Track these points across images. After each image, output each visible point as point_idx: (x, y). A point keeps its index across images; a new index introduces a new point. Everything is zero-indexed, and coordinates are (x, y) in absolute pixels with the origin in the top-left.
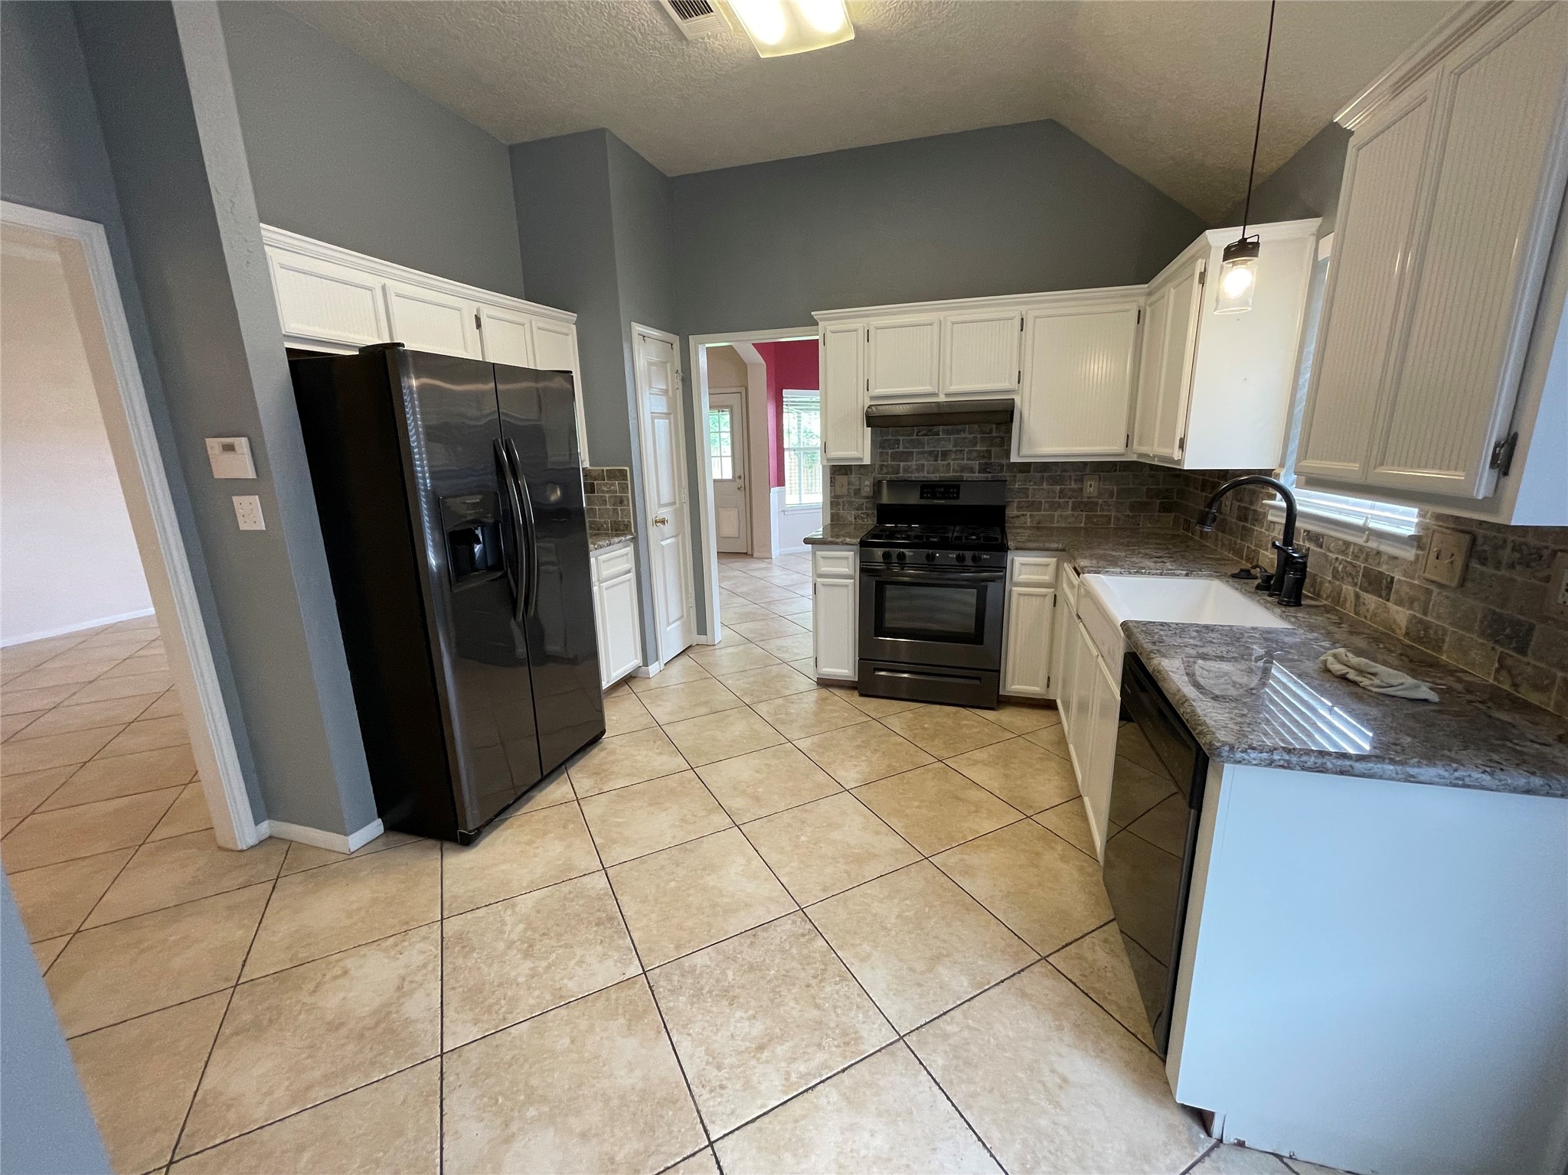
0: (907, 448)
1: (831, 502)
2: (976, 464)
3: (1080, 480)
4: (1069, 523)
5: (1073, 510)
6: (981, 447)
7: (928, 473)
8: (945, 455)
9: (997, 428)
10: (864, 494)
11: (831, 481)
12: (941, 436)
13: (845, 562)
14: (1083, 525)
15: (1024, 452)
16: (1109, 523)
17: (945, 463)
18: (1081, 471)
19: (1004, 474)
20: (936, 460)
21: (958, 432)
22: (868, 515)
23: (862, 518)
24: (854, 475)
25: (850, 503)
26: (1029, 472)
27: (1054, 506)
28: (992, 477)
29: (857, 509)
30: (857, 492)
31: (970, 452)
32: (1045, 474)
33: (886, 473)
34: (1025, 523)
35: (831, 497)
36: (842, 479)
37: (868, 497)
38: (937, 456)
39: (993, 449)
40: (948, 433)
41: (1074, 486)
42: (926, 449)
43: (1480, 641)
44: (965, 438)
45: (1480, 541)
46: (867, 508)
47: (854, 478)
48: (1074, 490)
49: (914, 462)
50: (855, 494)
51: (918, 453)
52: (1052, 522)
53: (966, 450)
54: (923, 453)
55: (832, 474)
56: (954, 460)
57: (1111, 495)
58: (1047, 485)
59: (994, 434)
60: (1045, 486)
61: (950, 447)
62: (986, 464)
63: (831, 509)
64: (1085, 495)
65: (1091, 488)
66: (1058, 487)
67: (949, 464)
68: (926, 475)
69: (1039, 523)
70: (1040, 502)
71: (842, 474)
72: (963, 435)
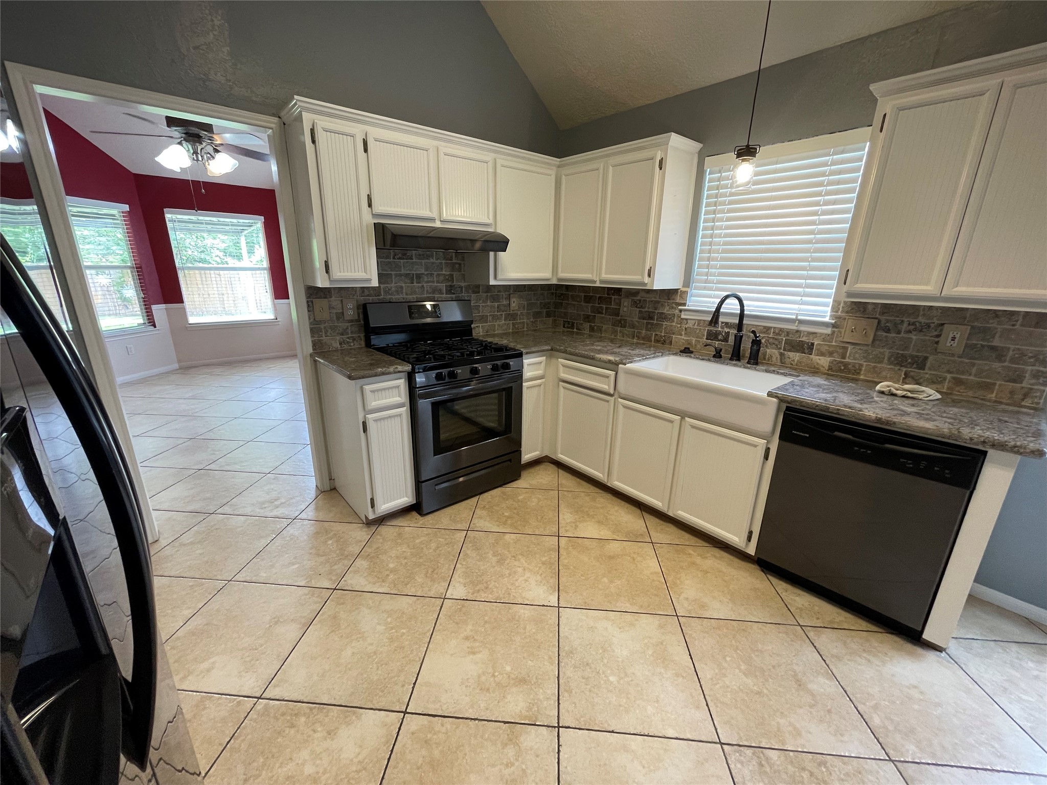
0: (386, 271)
1: (311, 330)
2: (443, 286)
3: (509, 298)
4: (504, 330)
5: (505, 320)
6: (446, 271)
7: (407, 294)
8: (419, 277)
9: (456, 256)
10: (347, 318)
11: (308, 306)
12: (414, 260)
13: (395, 391)
14: (511, 331)
15: (500, 276)
16: (524, 328)
17: (420, 285)
18: (508, 291)
19: (463, 294)
20: (412, 283)
21: (428, 257)
22: (354, 340)
23: (348, 342)
24: (333, 298)
25: (333, 328)
26: (479, 292)
27: (495, 318)
28: (456, 297)
29: (342, 334)
30: (340, 316)
31: (438, 275)
32: (489, 294)
33: (368, 295)
34: (479, 333)
35: (311, 324)
36: (320, 303)
37: (352, 321)
38: (412, 279)
39: (455, 274)
40: (420, 257)
41: (505, 302)
42: (403, 272)
43: (889, 367)
44: (433, 263)
45: (883, 322)
46: (352, 332)
47: (335, 301)
48: (505, 306)
49: (393, 285)
50: (338, 318)
51: (396, 275)
52: (494, 331)
53: (435, 273)
54: (401, 275)
55: (308, 297)
56: (428, 282)
57: (524, 308)
58: (490, 302)
59: (454, 261)
60: (489, 303)
61: (423, 271)
62: (451, 286)
63: (312, 337)
64: (512, 309)
65: (515, 303)
66: (496, 304)
67: (423, 286)
68: (405, 296)
69: (487, 332)
70: (487, 316)
71: (320, 298)
72: (432, 260)
